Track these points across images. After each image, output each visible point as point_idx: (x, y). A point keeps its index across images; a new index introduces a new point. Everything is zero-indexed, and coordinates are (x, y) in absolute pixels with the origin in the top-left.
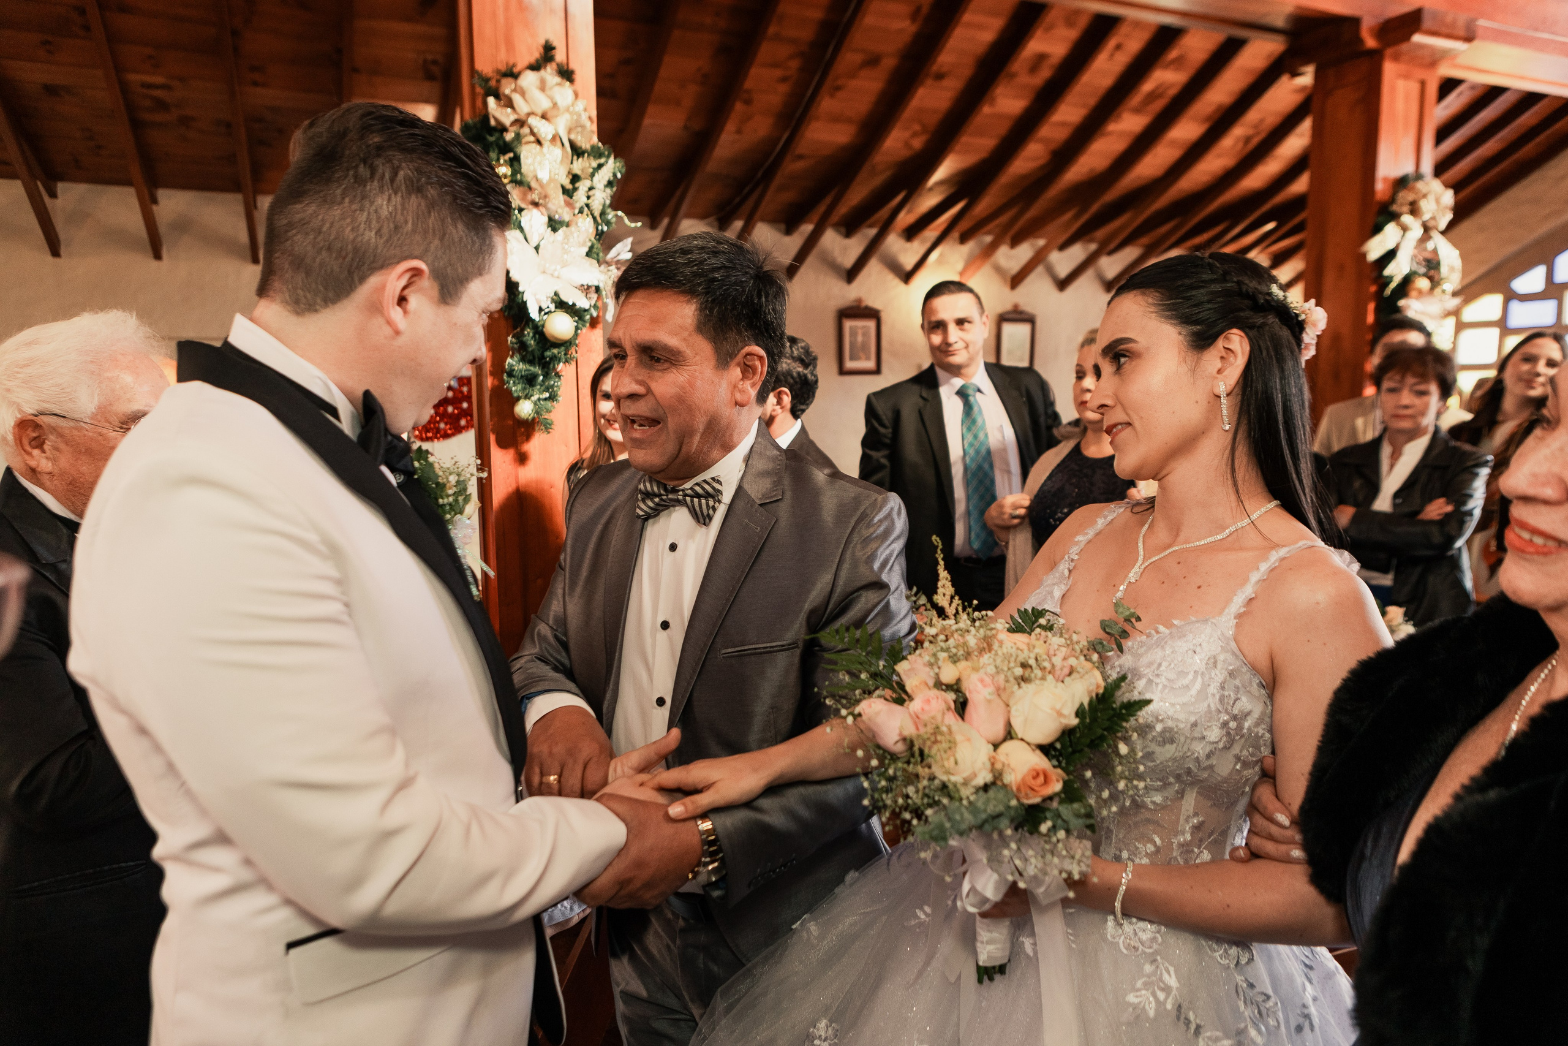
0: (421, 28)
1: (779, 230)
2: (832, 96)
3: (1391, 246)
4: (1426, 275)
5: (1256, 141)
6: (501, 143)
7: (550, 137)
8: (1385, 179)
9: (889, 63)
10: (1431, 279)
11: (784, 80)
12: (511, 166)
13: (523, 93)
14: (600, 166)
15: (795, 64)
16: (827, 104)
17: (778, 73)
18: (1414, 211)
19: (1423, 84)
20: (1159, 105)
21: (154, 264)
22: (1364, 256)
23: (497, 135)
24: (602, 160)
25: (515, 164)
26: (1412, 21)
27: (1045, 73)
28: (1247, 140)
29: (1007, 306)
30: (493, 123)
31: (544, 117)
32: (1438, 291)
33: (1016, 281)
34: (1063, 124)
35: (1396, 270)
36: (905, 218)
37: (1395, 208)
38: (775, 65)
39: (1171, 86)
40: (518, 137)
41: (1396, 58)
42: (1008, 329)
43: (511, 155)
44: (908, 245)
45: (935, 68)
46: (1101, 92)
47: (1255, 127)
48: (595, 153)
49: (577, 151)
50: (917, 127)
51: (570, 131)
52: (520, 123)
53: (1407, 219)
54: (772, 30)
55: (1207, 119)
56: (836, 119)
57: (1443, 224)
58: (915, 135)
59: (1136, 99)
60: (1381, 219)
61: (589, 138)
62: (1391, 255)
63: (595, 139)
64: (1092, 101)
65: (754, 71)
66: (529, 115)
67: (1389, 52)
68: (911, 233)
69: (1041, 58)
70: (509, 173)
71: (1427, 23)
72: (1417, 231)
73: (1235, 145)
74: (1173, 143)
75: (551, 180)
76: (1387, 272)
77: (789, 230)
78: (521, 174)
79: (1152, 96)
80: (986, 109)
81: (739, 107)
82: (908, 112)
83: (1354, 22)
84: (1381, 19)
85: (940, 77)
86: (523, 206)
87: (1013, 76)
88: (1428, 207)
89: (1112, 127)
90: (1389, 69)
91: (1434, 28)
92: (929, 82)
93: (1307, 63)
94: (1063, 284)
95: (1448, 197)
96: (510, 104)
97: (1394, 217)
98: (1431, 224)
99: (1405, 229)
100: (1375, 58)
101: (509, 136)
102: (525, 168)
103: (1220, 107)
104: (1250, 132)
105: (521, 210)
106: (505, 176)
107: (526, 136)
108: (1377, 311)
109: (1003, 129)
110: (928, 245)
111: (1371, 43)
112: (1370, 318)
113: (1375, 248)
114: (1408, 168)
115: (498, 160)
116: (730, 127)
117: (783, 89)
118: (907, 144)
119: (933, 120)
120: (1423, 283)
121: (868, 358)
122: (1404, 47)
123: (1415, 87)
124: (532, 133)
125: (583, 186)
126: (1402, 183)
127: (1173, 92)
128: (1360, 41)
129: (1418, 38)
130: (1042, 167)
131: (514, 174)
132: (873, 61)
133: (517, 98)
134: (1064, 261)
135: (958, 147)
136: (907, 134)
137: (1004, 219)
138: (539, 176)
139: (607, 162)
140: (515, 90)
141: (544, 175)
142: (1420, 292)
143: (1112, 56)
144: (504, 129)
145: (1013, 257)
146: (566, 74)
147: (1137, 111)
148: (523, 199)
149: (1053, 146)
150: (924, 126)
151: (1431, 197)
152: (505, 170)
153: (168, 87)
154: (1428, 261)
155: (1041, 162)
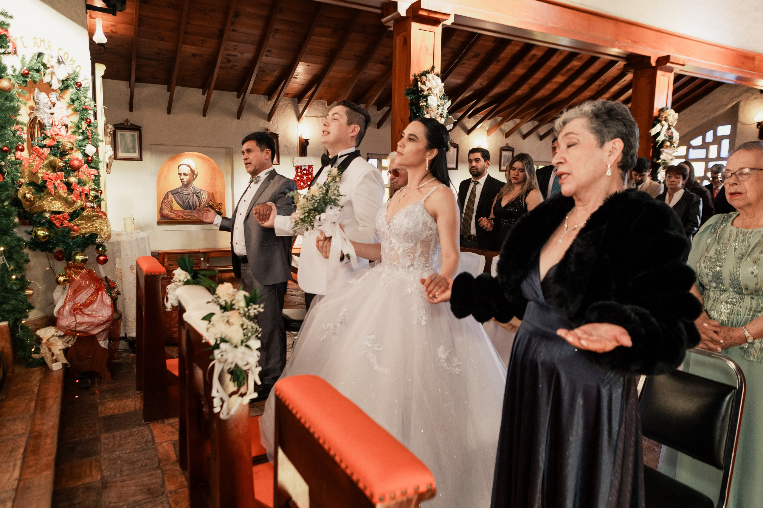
2: (460, 66)
3: (658, 131)
4: (668, 141)
6: (422, 95)
7: (436, 94)
8: (657, 109)
9: (482, 56)
10: (670, 142)
11: (445, 61)
13: (429, 81)
14: (446, 103)
15: (450, 55)
16: (458, 69)
17: (444, 58)
18: (666, 120)
19: (669, 78)
20: (571, 73)
21: (202, 118)
22: (650, 134)
23: (421, 93)
26: (667, 59)
27: (534, 61)
28: (600, 85)
29: (504, 145)
30: (420, 89)
32: (672, 146)
33: (507, 135)
34: (537, 78)
35: (660, 139)
37: (660, 118)
39: (576, 67)
40: (427, 94)
41: (661, 70)
42: (504, 153)
43: (426, 99)
44: (470, 120)
45: (498, 58)
46: (552, 68)
47: (603, 82)
48: (445, 98)
49: (441, 98)
50: (485, 78)
51: (439, 92)
52: (430, 89)
53: (664, 122)
55: (587, 78)
57: (674, 125)
60: (655, 122)
62: (658, 134)
63: (444, 95)
64: (548, 71)
66: (431, 87)
67: (659, 68)
68: (473, 115)
69: (535, 55)
71: (671, 60)
72: (666, 127)
76: (657, 139)
78: (428, 105)
79: (569, 70)
83: (649, 58)
84: (658, 57)
85: (499, 61)
86: (425, 113)
87: (524, 61)
88: (670, 119)
89: (555, 80)
90: (659, 73)
91: (674, 61)
92: (495, 63)
93: (632, 69)
94: (525, 137)
95: (676, 116)
96: (424, 84)
97: (660, 121)
98: (671, 124)
99: (663, 126)
100: (655, 69)
101: (425, 94)
102: (429, 103)
104: (601, 83)
106: (424, 106)
107: (430, 93)
108: (653, 152)
109: (516, 79)
110: (478, 121)
111: (653, 64)
112: (651, 154)
113: (653, 131)
114: (664, 106)
115: (422, 100)
118: (482, 84)
120: (668, 144)
121: (453, 164)
122: (664, 66)
123: (667, 78)
124: (432, 93)
125: (441, 108)
126: (662, 110)
127: (576, 68)
128: (651, 64)
129: (668, 64)
130: (526, 93)
131: (426, 105)
132: (476, 56)
133: (427, 82)
134: (526, 128)
136: (483, 80)
139: (447, 101)
140: (425, 80)
141: (433, 103)
142: (667, 147)
144: (422, 91)
145: (508, 126)
146: (436, 75)
147: (563, 75)
150: (488, 77)
151: (671, 116)
152: (424, 103)
153: (235, 56)
154: (670, 136)
155: (526, 91)
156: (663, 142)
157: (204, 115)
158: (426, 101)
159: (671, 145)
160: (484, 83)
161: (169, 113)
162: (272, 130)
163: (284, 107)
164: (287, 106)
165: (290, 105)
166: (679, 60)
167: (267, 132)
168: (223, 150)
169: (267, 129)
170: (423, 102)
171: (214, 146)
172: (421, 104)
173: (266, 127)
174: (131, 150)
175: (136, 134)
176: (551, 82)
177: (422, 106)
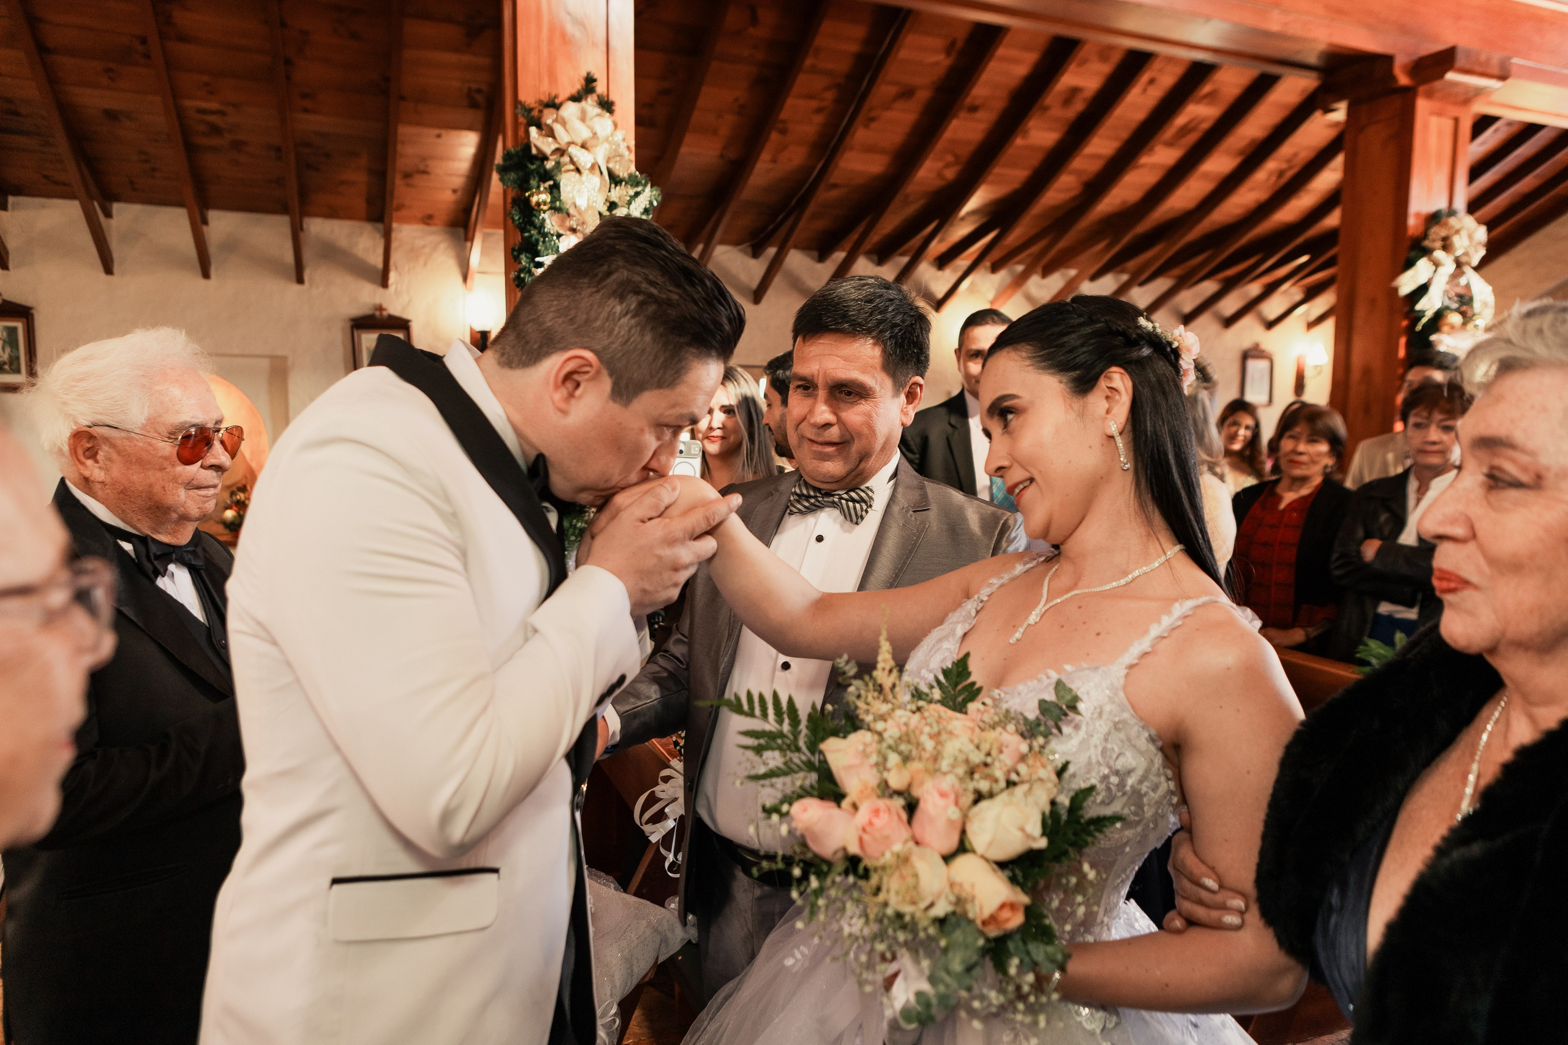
0: (466, 58)
1: (813, 258)
2: (866, 126)
3: (1422, 281)
4: (1458, 310)
5: (1289, 174)
6: (542, 171)
7: (589, 165)
8: (1418, 215)
9: (923, 95)
10: (1463, 314)
11: (819, 110)
12: (551, 193)
13: (564, 123)
14: (637, 194)
15: (830, 95)
16: (861, 135)
17: (814, 104)
18: (1447, 246)
19: (1456, 120)
20: (1192, 138)
21: (203, 282)
22: (1396, 290)
23: (538, 163)
24: (639, 189)
25: (555, 191)
26: (1445, 59)
27: (1078, 106)
28: (1281, 173)
30: (534, 151)
31: (583, 146)
32: (1470, 326)
34: (1096, 156)
35: (1428, 305)
36: (937, 247)
37: (1427, 243)
38: (811, 97)
39: (1203, 120)
40: (558, 164)
41: (1429, 95)
43: (551, 183)
44: (940, 273)
45: (968, 101)
46: (1133, 126)
47: (1289, 161)
48: (633, 181)
49: (615, 180)
50: (950, 158)
51: (608, 160)
52: (561, 151)
53: (1439, 254)
54: (809, 62)
55: (1241, 152)
56: (870, 149)
57: (1475, 262)
58: (947, 166)
59: (1169, 132)
60: (1413, 254)
61: (627, 167)
62: (1423, 290)
63: (633, 168)
64: (1125, 135)
65: (790, 102)
66: (569, 144)
67: (1422, 89)
68: (942, 262)
69: (1075, 91)
70: (549, 200)
71: (1460, 61)
72: (1449, 267)
73: (1268, 179)
74: (1206, 176)
75: (589, 207)
76: (1419, 307)
77: (822, 258)
78: (560, 201)
79: (1185, 130)
80: (1019, 141)
81: (774, 136)
82: (941, 144)
83: (1387, 60)
84: (1415, 57)
85: (974, 109)
86: (561, 232)
87: (1046, 109)
88: (1460, 243)
89: (1145, 160)
90: (1422, 105)
91: (1468, 66)
92: (963, 114)
93: (1340, 99)
95: (1482, 234)
96: (551, 133)
97: (1427, 252)
98: (1464, 259)
99: (1437, 264)
100: (1408, 95)
101: (549, 165)
102: (564, 196)
103: (1253, 141)
104: (1284, 166)
105: (559, 236)
106: (545, 203)
107: (566, 164)
108: (1408, 344)
109: (1035, 160)
110: (959, 274)
111: (1403, 80)
112: (1402, 353)
113: (1407, 283)
114: (1442, 204)
115: (538, 187)
116: (765, 156)
117: (819, 119)
118: (940, 175)
119: (966, 151)
120: (1455, 319)
122: (1437, 84)
123: (1448, 124)
124: (572, 162)
126: (1434, 219)
127: (1206, 126)
128: (1393, 78)
129: (1451, 76)
130: (1074, 198)
131: (553, 201)
132: (907, 93)
133: (558, 128)
135: (990, 178)
136: (940, 164)
137: (1035, 249)
138: (577, 204)
139: (644, 191)
140: (556, 121)
141: (582, 203)
143: (1145, 90)
144: (545, 158)
145: (1044, 286)
146: (607, 105)
147: (1170, 144)
148: (562, 225)
149: (1085, 178)
150: (956, 157)
151: (1464, 233)
152: (545, 197)
153: (222, 113)
154: (1460, 297)
155: (1073, 193)
156: (1439, 316)
157: (206, 275)
158: (555, 189)
159: (1464, 324)
160: (950, 174)
161: (108, 270)
162: (395, 309)
163: (427, 250)
164: (435, 248)
165: (443, 246)
166: (1488, 61)
167: (381, 315)
168: (265, 363)
169: (380, 308)
170: (539, 193)
171: (236, 351)
172: (534, 199)
173: (377, 301)
174: (7, 367)
175: (19, 325)
176: (1137, 167)
177: (538, 204)
